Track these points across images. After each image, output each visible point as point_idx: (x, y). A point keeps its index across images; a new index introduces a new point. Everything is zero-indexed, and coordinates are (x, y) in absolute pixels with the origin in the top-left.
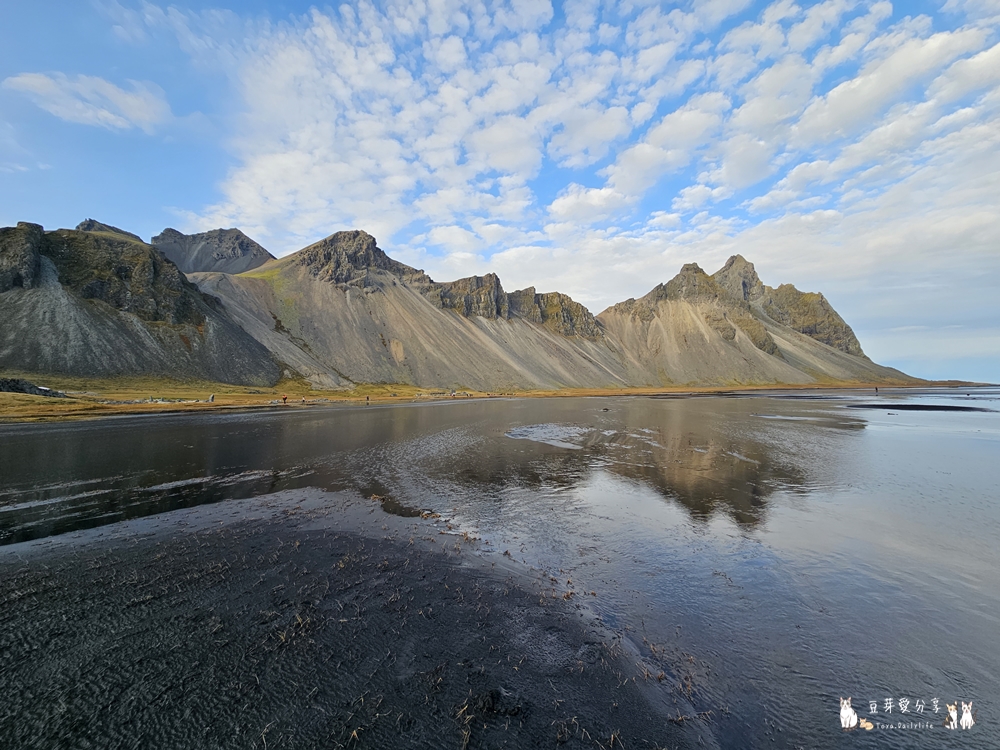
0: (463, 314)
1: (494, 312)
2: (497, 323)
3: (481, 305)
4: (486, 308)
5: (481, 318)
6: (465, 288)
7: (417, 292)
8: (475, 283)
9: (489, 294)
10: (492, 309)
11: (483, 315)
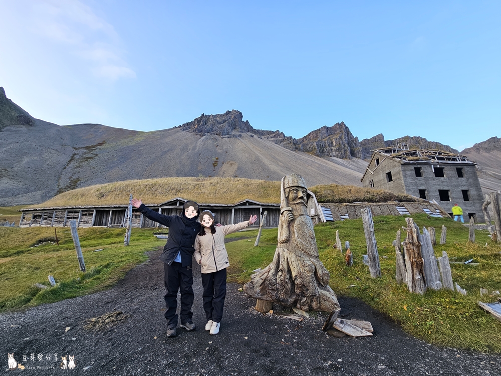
0: (317, 155)
1: (348, 153)
2: (354, 161)
3: (333, 148)
4: (339, 150)
5: (335, 158)
6: (316, 137)
7: (273, 143)
8: (324, 131)
9: (341, 138)
10: (346, 151)
11: (336, 156)
